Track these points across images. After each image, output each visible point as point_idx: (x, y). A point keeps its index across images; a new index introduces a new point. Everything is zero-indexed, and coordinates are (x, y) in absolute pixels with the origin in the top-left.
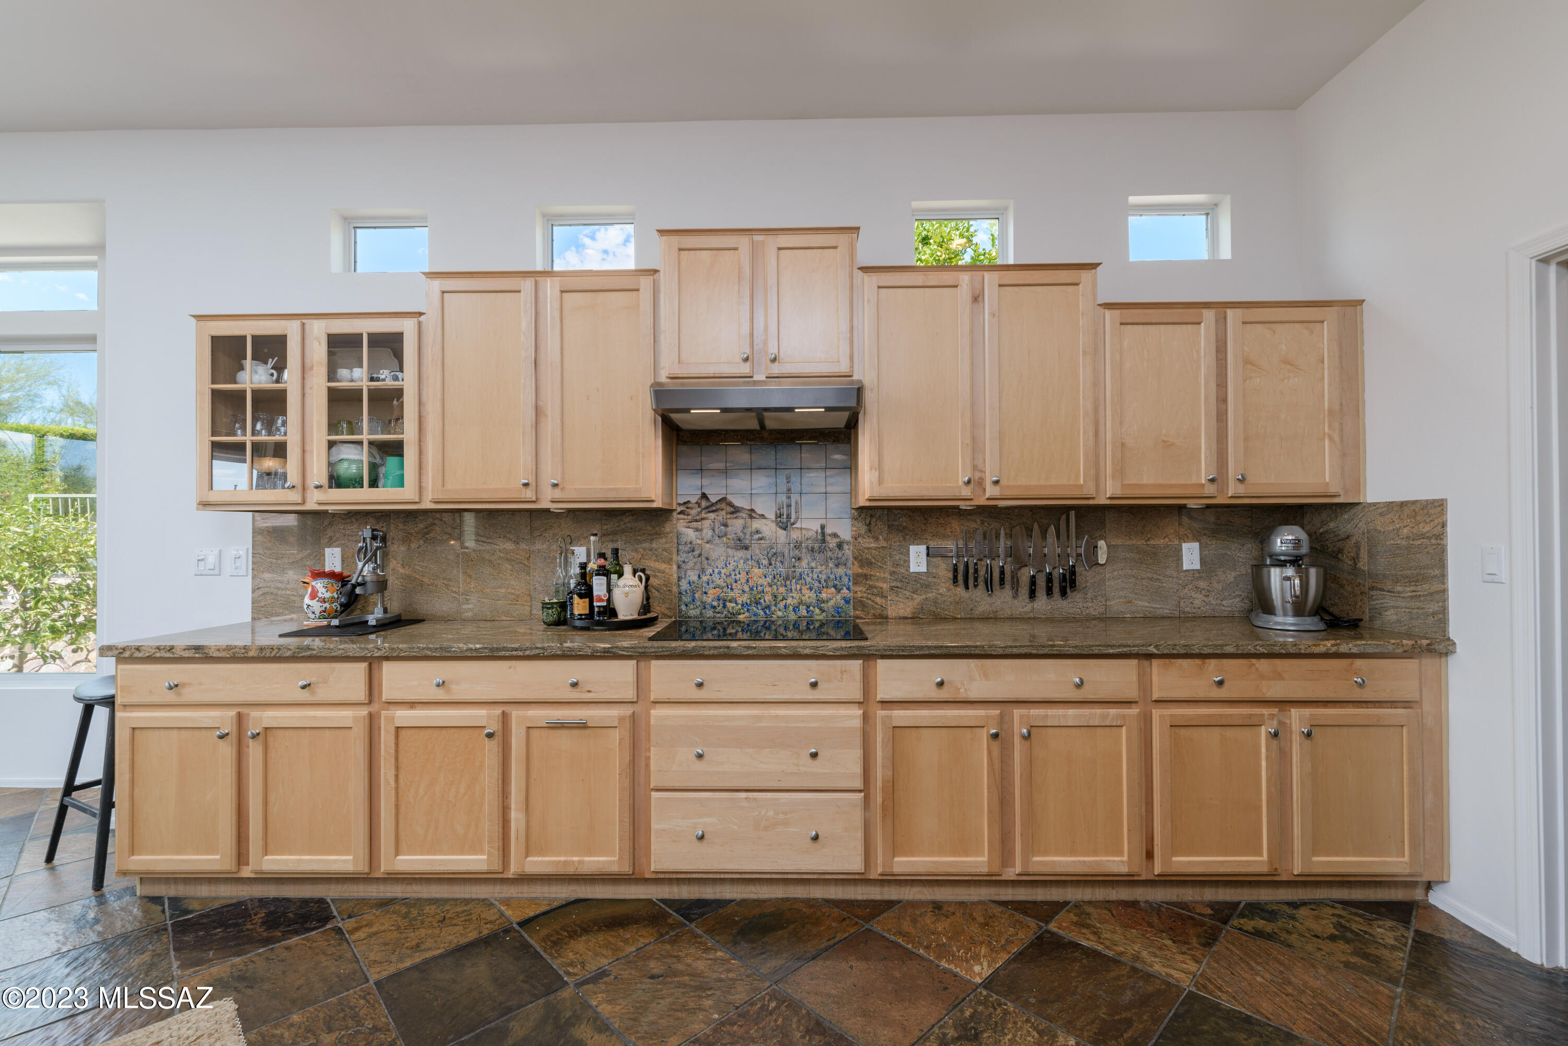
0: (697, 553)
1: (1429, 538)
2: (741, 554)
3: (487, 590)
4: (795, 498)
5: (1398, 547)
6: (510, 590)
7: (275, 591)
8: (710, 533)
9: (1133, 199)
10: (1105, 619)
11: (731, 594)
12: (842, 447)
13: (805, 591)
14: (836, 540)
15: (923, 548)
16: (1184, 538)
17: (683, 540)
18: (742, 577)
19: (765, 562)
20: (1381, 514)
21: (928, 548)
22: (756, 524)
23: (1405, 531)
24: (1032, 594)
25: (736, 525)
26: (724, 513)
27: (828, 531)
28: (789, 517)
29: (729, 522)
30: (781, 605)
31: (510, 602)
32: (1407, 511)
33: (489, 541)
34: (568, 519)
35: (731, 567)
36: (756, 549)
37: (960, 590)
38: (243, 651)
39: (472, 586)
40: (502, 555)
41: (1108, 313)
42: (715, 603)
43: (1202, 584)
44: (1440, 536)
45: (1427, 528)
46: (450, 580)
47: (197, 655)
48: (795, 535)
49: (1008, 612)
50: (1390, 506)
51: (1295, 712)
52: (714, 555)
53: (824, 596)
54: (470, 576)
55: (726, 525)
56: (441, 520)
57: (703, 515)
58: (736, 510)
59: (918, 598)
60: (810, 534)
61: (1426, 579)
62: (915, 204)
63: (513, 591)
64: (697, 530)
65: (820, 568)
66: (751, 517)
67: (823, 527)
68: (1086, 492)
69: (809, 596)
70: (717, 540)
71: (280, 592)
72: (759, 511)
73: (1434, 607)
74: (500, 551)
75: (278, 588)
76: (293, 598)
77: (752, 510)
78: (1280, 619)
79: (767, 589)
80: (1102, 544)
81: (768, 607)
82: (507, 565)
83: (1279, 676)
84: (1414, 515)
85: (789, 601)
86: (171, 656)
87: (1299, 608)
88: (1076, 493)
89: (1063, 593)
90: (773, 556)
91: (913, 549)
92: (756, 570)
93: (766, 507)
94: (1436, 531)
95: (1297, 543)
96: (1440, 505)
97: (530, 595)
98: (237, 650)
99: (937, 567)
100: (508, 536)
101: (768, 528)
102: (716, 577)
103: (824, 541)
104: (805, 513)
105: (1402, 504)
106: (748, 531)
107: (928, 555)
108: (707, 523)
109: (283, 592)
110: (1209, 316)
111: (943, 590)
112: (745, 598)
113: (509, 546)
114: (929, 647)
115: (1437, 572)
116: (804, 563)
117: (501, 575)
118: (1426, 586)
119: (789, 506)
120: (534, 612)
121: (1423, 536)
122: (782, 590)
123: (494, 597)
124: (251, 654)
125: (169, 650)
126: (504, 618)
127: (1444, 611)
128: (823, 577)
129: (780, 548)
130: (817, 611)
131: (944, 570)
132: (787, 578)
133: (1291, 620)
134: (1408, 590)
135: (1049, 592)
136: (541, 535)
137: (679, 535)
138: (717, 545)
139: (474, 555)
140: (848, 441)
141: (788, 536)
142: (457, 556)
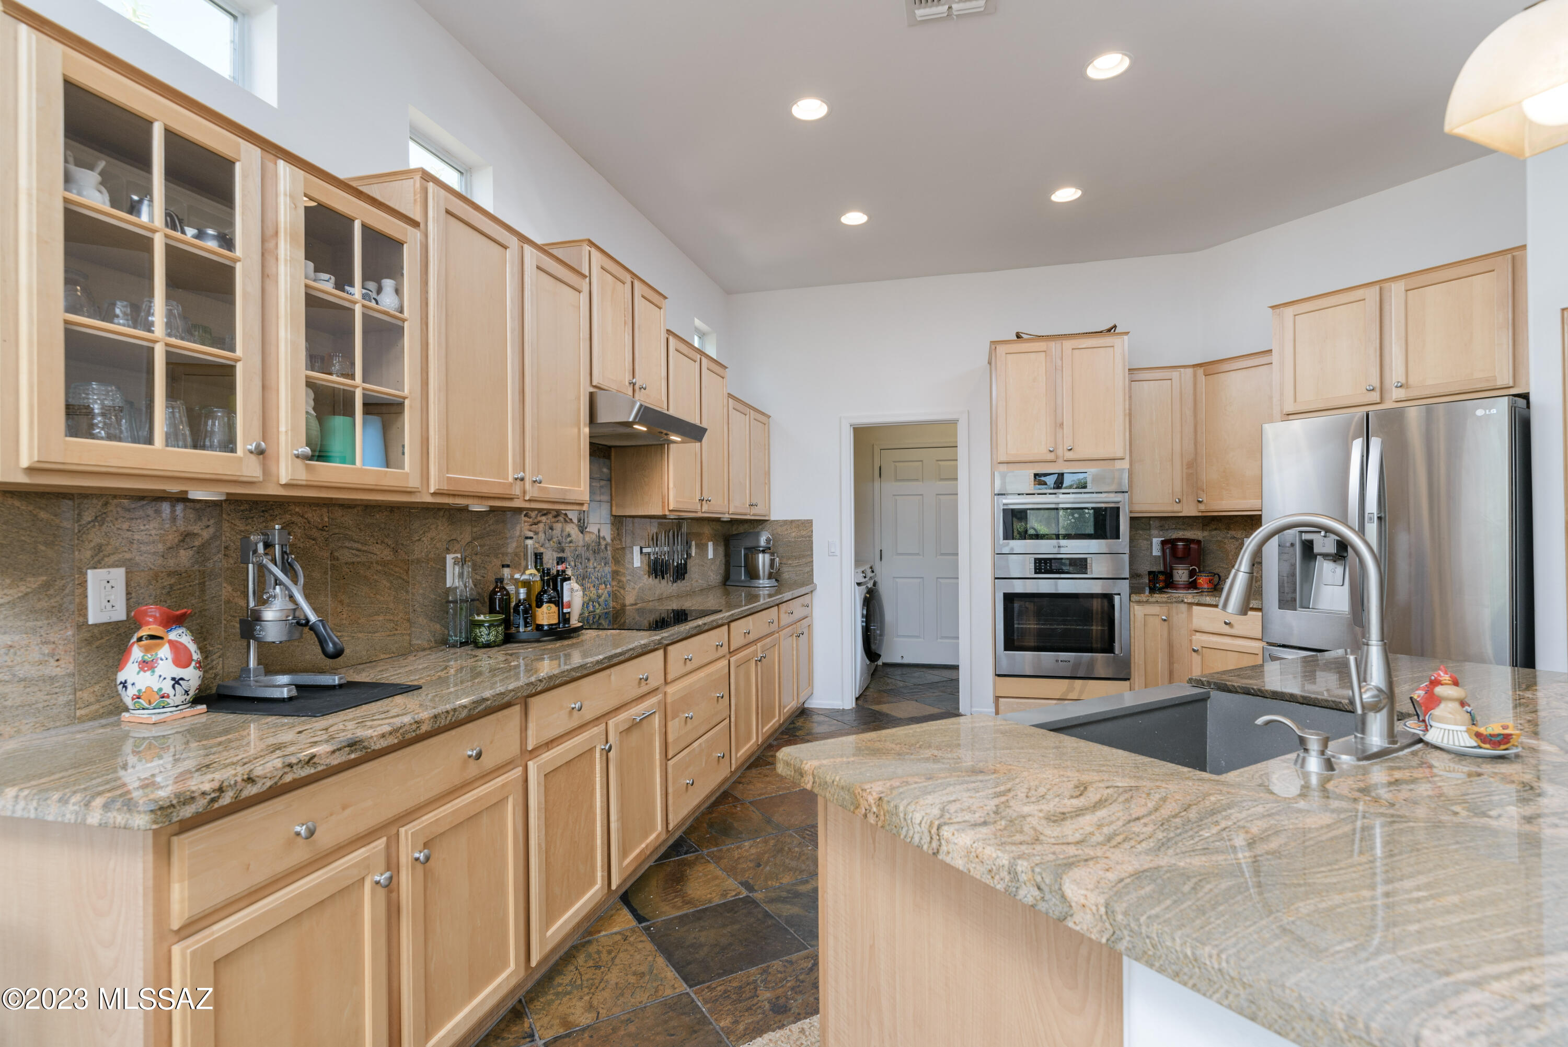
1: (806, 537)
2: (560, 555)
3: (362, 620)
5: (790, 541)
6: (389, 617)
8: (543, 536)
9: (695, 319)
13: (592, 588)
14: (605, 543)
15: (638, 548)
16: (708, 540)
20: (781, 526)
21: (641, 549)
22: (568, 528)
23: (794, 534)
24: (674, 581)
25: (559, 526)
26: (551, 516)
27: (602, 534)
29: (555, 524)
31: (388, 633)
32: (794, 525)
33: (364, 548)
34: (444, 520)
36: (568, 551)
37: (651, 578)
38: (414, 727)
39: (345, 616)
40: (380, 568)
41: (730, 400)
43: (713, 567)
44: (811, 536)
45: (804, 533)
47: (353, 756)
48: (588, 538)
50: (785, 522)
54: (341, 602)
55: (552, 528)
56: (302, 517)
57: (539, 518)
58: (557, 514)
59: (637, 588)
61: (804, 556)
63: (392, 618)
64: (536, 533)
65: (598, 567)
66: (566, 521)
68: (725, 510)
69: (593, 593)
70: (547, 542)
72: (568, 517)
73: (807, 569)
74: (377, 563)
77: (564, 515)
78: (761, 582)
80: (693, 543)
82: (385, 582)
84: (798, 526)
86: (313, 771)
89: (683, 578)
90: (575, 558)
91: (635, 549)
93: (575, 512)
94: (809, 534)
95: (768, 541)
96: (810, 522)
97: (408, 620)
98: (407, 728)
99: (644, 563)
100: (386, 540)
101: (573, 532)
105: (792, 522)
106: (564, 534)
107: (640, 554)
108: (541, 526)
110: (748, 411)
111: (645, 581)
113: (387, 555)
115: (809, 553)
116: (592, 564)
117: (378, 596)
118: (804, 560)
120: (414, 641)
121: (802, 536)
123: (370, 629)
124: (425, 728)
125: (308, 762)
126: (382, 656)
127: (812, 570)
128: (600, 575)
129: (579, 551)
131: (646, 567)
133: (766, 581)
134: (795, 562)
135: (679, 578)
136: (419, 540)
138: (547, 547)
139: (345, 569)
140: (608, 457)
141: (584, 539)
142: (326, 573)
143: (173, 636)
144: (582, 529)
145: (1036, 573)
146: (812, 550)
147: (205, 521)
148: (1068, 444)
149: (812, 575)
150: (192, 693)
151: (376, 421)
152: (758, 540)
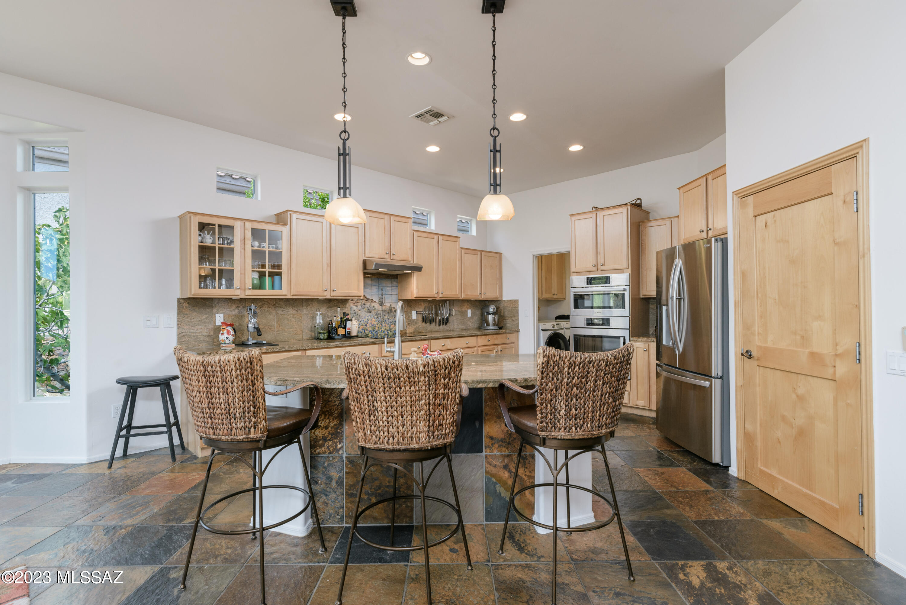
0: (356, 314)
1: (515, 308)
2: (369, 314)
3: (286, 330)
4: (384, 296)
5: (510, 310)
6: (295, 329)
7: (190, 334)
8: (360, 307)
9: (458, 216)
10: (453, 331)
11: (367, 328)
12: (396, 280)
13: (386, 326)
14: (394, 309)
15: (415, 312)
16: (468, 309)
17: (352, 310)
18: (370, 322)
19: (376, 317)
20: (506, 303)
21: (417, 312)
22: (373, 304)
23: (511, 306)
24: (440, 325)
25: (368, 304)
26: (364, 300)
27: (392, 306)
28: (382, 302)
29: (366, 303)
30: (380, 331)
31: (296, 334)
32: (511, 302)
33: (286, 310)
35: (366, 318)
36: (373, 312)
37: (424, 324)
39: (280, 328)
40: (292, 316)
41: (462, 250)
42: (362, 331)
43: (471, 320)
44: (517, 307)
45: (515, 306)
46: (271, 326)
48: (384, 308)
49: (434, 330)
50: (507, 301)
51: (499, 346)
52: (361, 315)
53: (391, 327)
54: (279, 324)
55: (365, 304)
56: (268, 302)
57: (358, 301)
58: (368, 300)
59: (414, 327)
60: (388, 307)
62: (413, 207)
64: (357, 306)
65: (390, 318)
66: (372, 302)
67: (391, 305)
68: (458, 296)
69: (388, 327)
70: (362, 310)
71: (193, 334)
72: (374, 300)
73: (516, 322)
74: (291, 314)
75: (192, 333)
76: (199, 337)
77: (372, 300)
78: (490, 327)
79: (377, 326)
80: (454, 310)
81: (377, 331)
83: (497, 338)
84: (513, 303)
85: (383, 329)
87: (494, 325)
88: (457, 297)
89: (446, 324)
90: (378, 315)
91: (413, 312)
92: (374, 320)
93: (376, 299)
95: (494, 309)
96: (517, 301)
97: (302, 331)
99: (418, 317)
100: (295, 308)
101: (377, 305)
102: (362, 322)
103: (391, 310)
104: (386, 301)
105: (510, 300)
106: (371, 307)
107: (417, 313)
108: (359, 304)
109: (194, 334)
110: (479, 253)
111: (420, 324)
112: (370, 329)
113: (294, 312)
114: (441, 336)
116: (386, 317)
117: (291, 324)
118: (515, 318)
119: (382, 298)
120: (304, 337)
122: (381, 326)
123: (288, 332)
126: (293, 340)
127: (518, 323)
128: (391, 321)
129: (379, 312)
130: (390, 332)
131: (420, 319)
132: (382, 322)
133: (493, 327)
134: (512, 319)
135: (443, 324)
136: (306, 308)
137: (351, 308)
138: (362, 311)
139: (280, 316)
140: (397, 278)
141: (382, 308)
142: (274, 317)
143: (227, 328)
144: (381, 304)
145: (587, 325)
146: (518, 314)
147: (241, 304)
148: (602, 262)
149: (518, 325)
150: (231, 341)
151: (270, 278)
152: (489, 309)
